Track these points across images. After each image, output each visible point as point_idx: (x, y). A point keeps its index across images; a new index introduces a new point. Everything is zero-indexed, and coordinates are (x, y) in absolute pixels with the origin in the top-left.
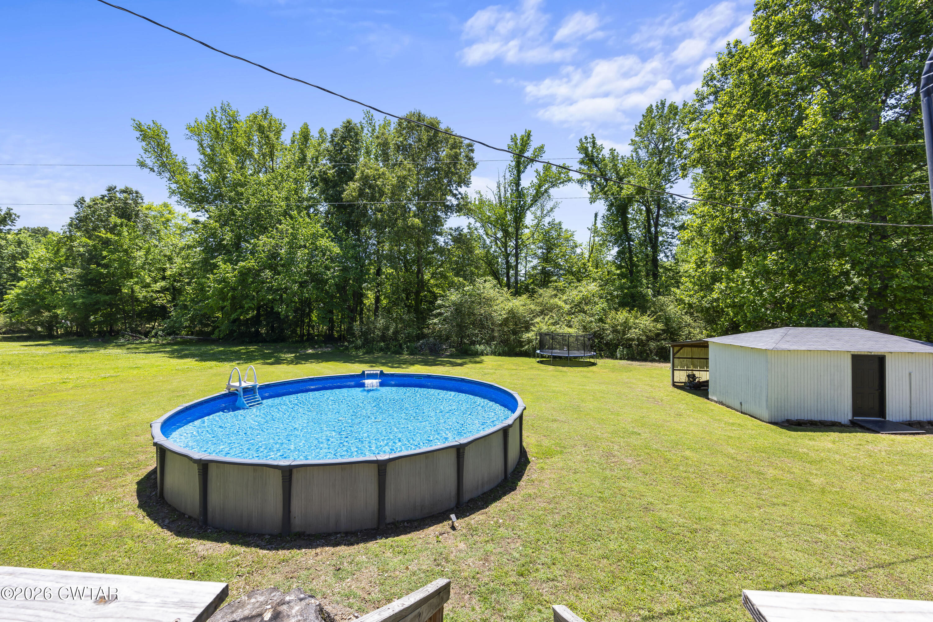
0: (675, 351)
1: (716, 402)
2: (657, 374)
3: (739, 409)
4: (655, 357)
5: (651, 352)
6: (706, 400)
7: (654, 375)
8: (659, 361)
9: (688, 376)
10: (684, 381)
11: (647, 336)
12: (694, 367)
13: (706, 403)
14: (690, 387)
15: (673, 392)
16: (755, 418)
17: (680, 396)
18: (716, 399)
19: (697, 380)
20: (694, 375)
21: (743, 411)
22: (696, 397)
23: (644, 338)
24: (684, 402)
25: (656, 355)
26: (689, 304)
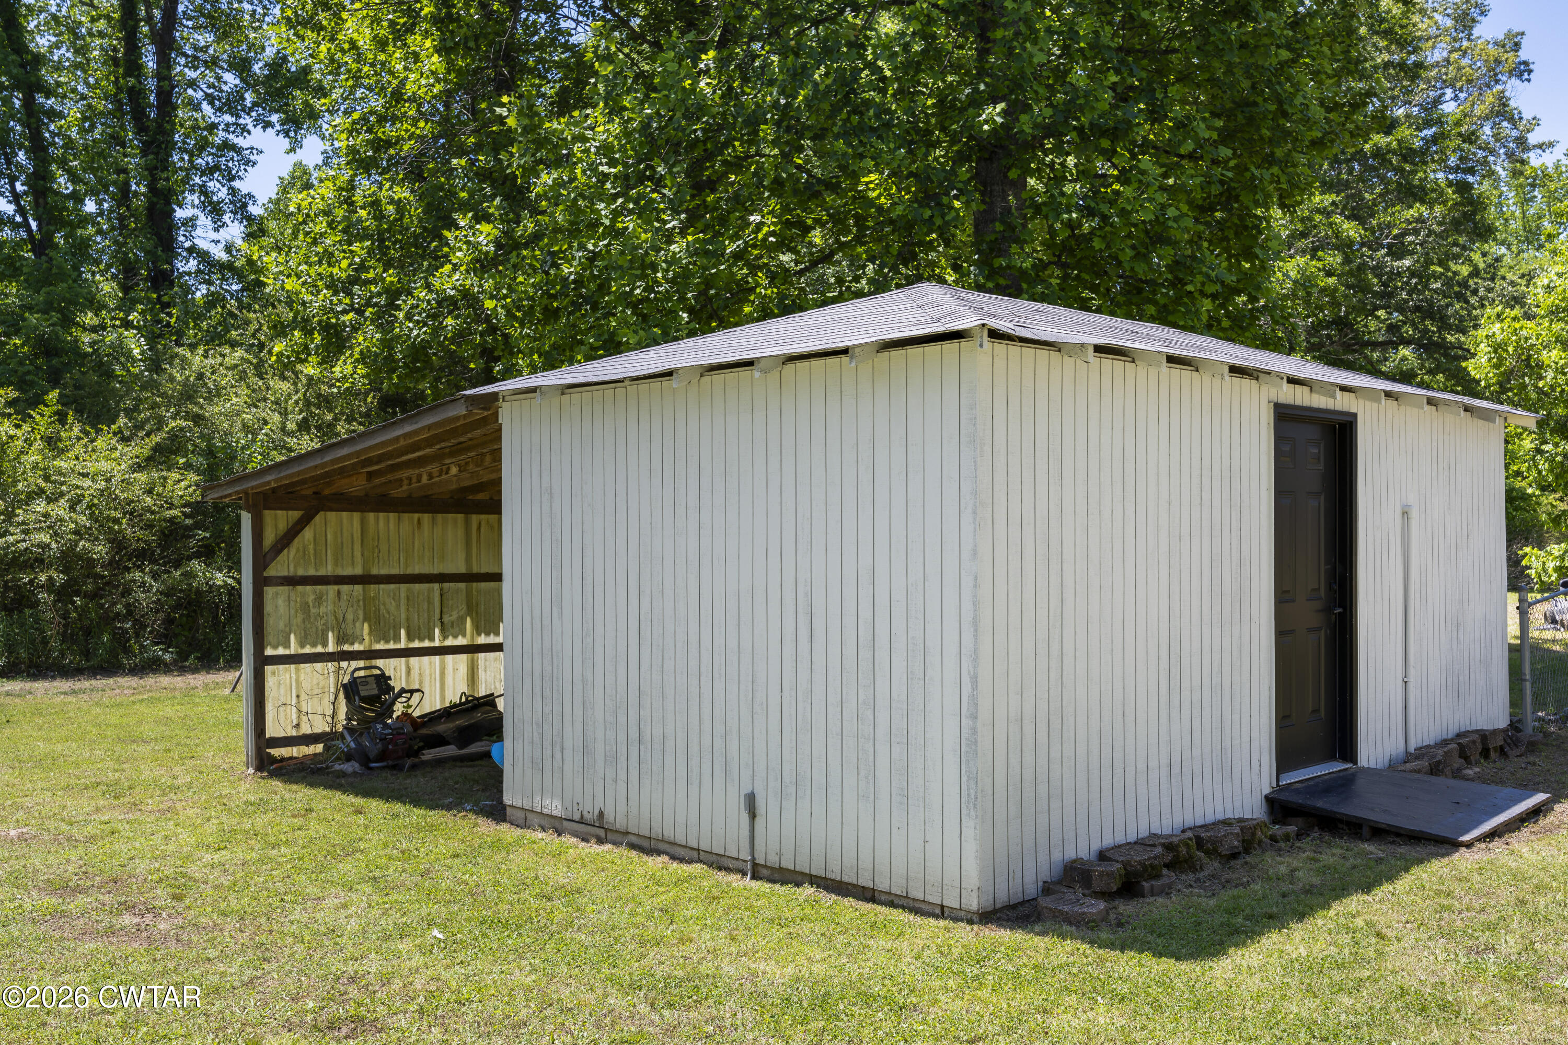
0: (269, 538)
1: (557, 826)
2: (167, 721)
3: (737, 847)
4: (157, 650)
5: (140, 626)
6: (486, 827)
7: (146, 730)
8: (180, 667)
9: (351, 689)
10: (321, 726)
11: (118, 543)
12: (384, 630)
13: (498, 845)
14: (365, 759)
15: (260, 805)
16: (869, 895)
17: (315, 827)
18: (554, 807)
19: (398, 709)
20: (383, 680)
21: (768, 854)
22: (416, 815)
23: (100, 550)
24: (348, 868)
25: (165, 639)
26: (326, 328)
